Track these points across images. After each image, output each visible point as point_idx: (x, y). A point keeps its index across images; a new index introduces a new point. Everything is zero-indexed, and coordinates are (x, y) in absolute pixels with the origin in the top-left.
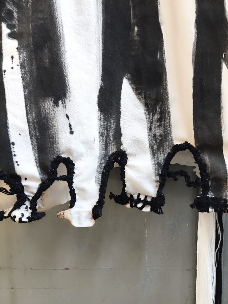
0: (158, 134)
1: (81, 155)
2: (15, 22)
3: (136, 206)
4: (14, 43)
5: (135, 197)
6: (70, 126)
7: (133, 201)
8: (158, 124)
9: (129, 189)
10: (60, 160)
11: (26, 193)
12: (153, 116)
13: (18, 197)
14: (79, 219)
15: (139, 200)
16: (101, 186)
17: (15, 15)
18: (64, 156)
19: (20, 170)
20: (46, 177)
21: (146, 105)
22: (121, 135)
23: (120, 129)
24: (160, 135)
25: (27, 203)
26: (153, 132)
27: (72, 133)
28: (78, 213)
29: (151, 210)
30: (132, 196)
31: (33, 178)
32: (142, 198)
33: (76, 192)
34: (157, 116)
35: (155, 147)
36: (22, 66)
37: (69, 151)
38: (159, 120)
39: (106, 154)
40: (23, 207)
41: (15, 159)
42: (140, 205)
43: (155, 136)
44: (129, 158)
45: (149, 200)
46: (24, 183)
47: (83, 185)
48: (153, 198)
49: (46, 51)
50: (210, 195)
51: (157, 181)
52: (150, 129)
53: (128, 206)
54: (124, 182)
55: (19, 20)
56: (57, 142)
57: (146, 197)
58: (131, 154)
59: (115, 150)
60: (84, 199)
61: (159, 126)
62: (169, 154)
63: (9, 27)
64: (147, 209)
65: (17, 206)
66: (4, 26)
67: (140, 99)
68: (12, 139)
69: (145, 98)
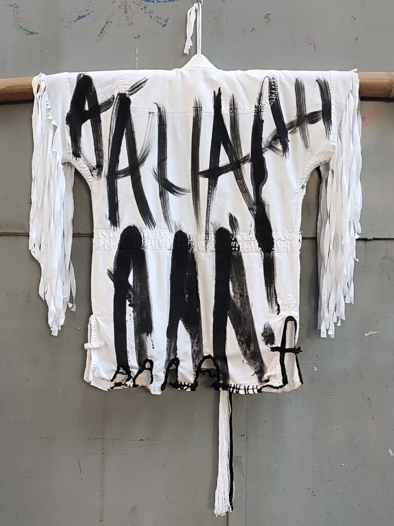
0: (196, 350)
1: (157, 359)
2: (132, 299)
3: (183, 389)
4: (132, 309)
5: (183, 384)
6: (153, 345)
7: (182, 386)
8: (196, 344)
9: (180, 379)
10: (147, 360)
11: (132, 375)
12: (194, 340)
13: (128, 376)
14: (154, 390)
15: (185, 385)
16: (166, 375)
17: (132, 296)
18: (149, 359)
19: (130, 364)
20: (141, 368)
21: (191, 334)
22: (177, 350)
23: (177, 347)
24: (197, 351)
25: (132, 379)
26: (194, 348)
27: (153, 348)
28: (154, 387)
29: (191, 390)
30: (181, 383)
31: (135, 368)
32: (187, 384)
33: (154, 376)
34: (196, 341)
35: (195, 357)
36: (134, 319)
37: (152, 357)
38: (197, 342)
39: (169, 359)
40: (130, 381)
41: (129, 359)
42: (185, 388)
43: (195, 351)
44: (181, 362)
45: (190, 385)
46: (131, 370)
47: (158, 373)
48: (192, 384)
49: (145, 312)
50: (221, 382)
51: (194, 375)
52: (192, 347)
53: (179, 389)
54: (177, 375)
55: (133, 298)
56: (147, 352)
57: (189, 383)
58: (182, 360)
59: (173, 358)
60: (157, 381)
61: (197, 346)
62: (201, 361)
63: (129, 301)
64: (189, 390)
65: (128, 380)
66: (127, 301)
67: (188, 331)
68: (128, 350)
69: (190, 331)
